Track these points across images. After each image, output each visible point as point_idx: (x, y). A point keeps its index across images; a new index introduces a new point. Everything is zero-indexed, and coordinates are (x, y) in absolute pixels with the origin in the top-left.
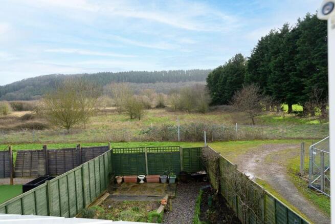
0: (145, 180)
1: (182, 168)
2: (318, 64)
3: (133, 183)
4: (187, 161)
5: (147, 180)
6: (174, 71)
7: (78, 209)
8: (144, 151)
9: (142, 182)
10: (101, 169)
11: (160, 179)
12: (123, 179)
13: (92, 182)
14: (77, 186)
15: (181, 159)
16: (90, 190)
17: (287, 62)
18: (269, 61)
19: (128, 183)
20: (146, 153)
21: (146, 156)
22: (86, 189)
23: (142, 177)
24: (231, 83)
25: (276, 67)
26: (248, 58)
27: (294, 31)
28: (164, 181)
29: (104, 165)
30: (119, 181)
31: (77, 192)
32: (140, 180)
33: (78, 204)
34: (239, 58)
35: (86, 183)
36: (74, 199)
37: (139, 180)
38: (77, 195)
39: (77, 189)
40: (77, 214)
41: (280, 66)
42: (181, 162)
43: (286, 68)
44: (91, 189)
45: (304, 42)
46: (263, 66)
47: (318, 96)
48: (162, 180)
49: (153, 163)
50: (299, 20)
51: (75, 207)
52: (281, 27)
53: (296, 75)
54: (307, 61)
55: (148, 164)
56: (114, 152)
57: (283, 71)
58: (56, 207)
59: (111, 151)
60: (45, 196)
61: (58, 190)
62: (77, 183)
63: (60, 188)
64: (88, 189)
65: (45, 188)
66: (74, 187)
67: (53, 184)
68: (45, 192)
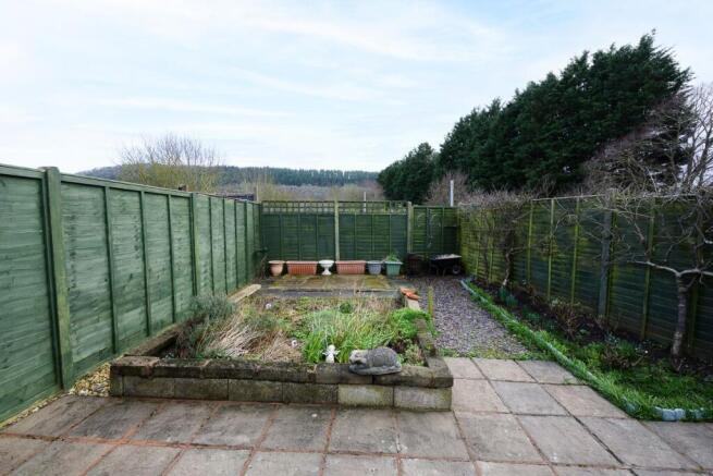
0: (334, 269)
1: (409, 248)
2: (548, 147)
3: (309, 274)
4: (421, 233)
5: (340, 269)
7: (178, 310)
8: (331, 210)
9: (327, 272)
10: (238, 232)
11: (367, 266)
12: (285, 266)
13: (218, 252)
14: (176, 245)
15: (409, 228)
16: (212, 269)
17: (500, 147)
18: (472, 149)
19: (297, 274)
20: (337, 214)
21: (337, 220)
22: (201, 263)
23: (328, 263)
24: (413, 183)
25: (482, 156)
26: (440, 146)
27: (510, 105)
28: (376, 270)
29: (246, 225)
30: (278, 269)
31: (176, 261)
32: (323, 270)
33: (178, 295)
34: (425, 149)
35: (202, 248)
36: (165, 277)
37: (320, 269)
38: (176, 269)
39: (176, 253)
40: (174, 322)
41: (490, 154)
42: (409, 235)
43: (498, 157)
44: (215, 268)
45: (528, 118)
46: (462, 157)
47: (549, 190)
48: (371, 268)
49: (350, 237)
50: (517, 92)
51: (166, 303)
52: (490, 104)
53: (513, 166)
54: (531, 144)
55: (340, 238)
56: (265, 210)
57: (493, 161)
58: (91, 282)
59: (260, 207)
60: (35, 221)
61: (100, 225)
62: (175, 236)
63: (112, 222)
64: (208, 267)
65: (32, 189)
66: (166, 241)
67: (75, 193)
68: (33, 205)
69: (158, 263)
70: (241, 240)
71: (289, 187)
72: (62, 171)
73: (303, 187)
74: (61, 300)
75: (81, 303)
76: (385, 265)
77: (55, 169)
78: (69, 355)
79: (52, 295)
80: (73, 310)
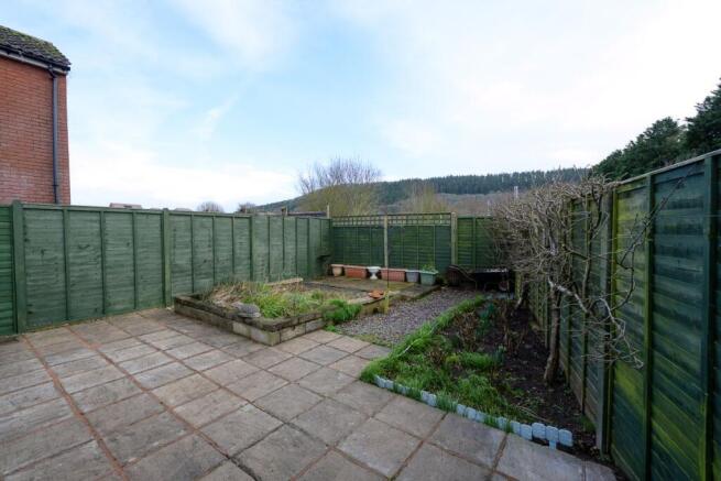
0: (379, 275)
1: (453, 261)
3: (359, 278)
4: (467, 244)
5: (383, 274)
6: (523, 173)
8: (382, 223)
9: (374, 277)
10: (299, 240)
11: (406, 274)
12: (343, 269)
13: (276, 252)
14: (238, 246)
15: (453, 240)
16: (269, 264)
19: (351, 276)
20: (385, 226)
21: (386, 232)
22: (259, 259)
23: (374, 269)
26: (689, 120)
28: (412, 279)
29: (308, 235)
30: (337, 271)
31: (237, 256)
32: (371, 274)
35: (261, 250)
36: (228, 264)
37: (369, 274)
39: (237, 251)
42: (453, 247)
44: (271, 263)
48: (409, 277)
49: (397, 247)
55: (388, 247)
56: (334, 224)
58: (183, 260)
59: (330, 221)
60: (158, 231)
61: (189, 234)
62: (237, 240)
63: (196, 232)
64: (266, 262)
65: (158, 218)
66: (230, 243)
67: (177, 219)
68: (158, 225)
69: (224, 255)
70: (303, 246)
71: (474, 196)
72: (170, 209)
73: (492, 195)
74: (167, 266)
75: (176, 270)
76: (419, 274)
77: (166, 209)
78: (170, 292)
79: (163, 264)
80: (172, 272)
